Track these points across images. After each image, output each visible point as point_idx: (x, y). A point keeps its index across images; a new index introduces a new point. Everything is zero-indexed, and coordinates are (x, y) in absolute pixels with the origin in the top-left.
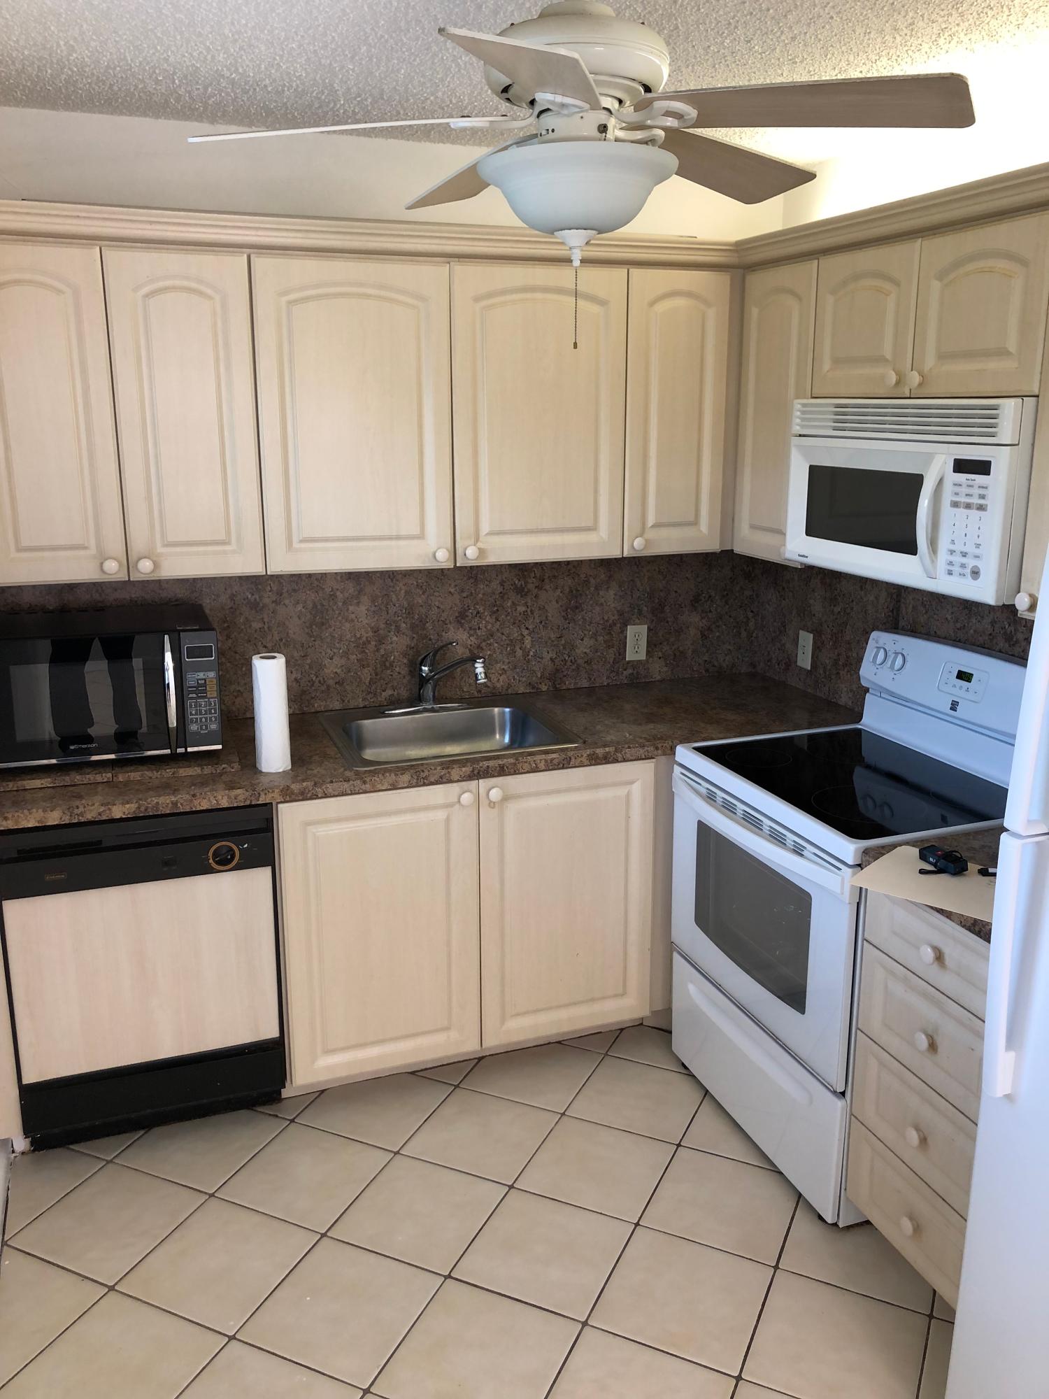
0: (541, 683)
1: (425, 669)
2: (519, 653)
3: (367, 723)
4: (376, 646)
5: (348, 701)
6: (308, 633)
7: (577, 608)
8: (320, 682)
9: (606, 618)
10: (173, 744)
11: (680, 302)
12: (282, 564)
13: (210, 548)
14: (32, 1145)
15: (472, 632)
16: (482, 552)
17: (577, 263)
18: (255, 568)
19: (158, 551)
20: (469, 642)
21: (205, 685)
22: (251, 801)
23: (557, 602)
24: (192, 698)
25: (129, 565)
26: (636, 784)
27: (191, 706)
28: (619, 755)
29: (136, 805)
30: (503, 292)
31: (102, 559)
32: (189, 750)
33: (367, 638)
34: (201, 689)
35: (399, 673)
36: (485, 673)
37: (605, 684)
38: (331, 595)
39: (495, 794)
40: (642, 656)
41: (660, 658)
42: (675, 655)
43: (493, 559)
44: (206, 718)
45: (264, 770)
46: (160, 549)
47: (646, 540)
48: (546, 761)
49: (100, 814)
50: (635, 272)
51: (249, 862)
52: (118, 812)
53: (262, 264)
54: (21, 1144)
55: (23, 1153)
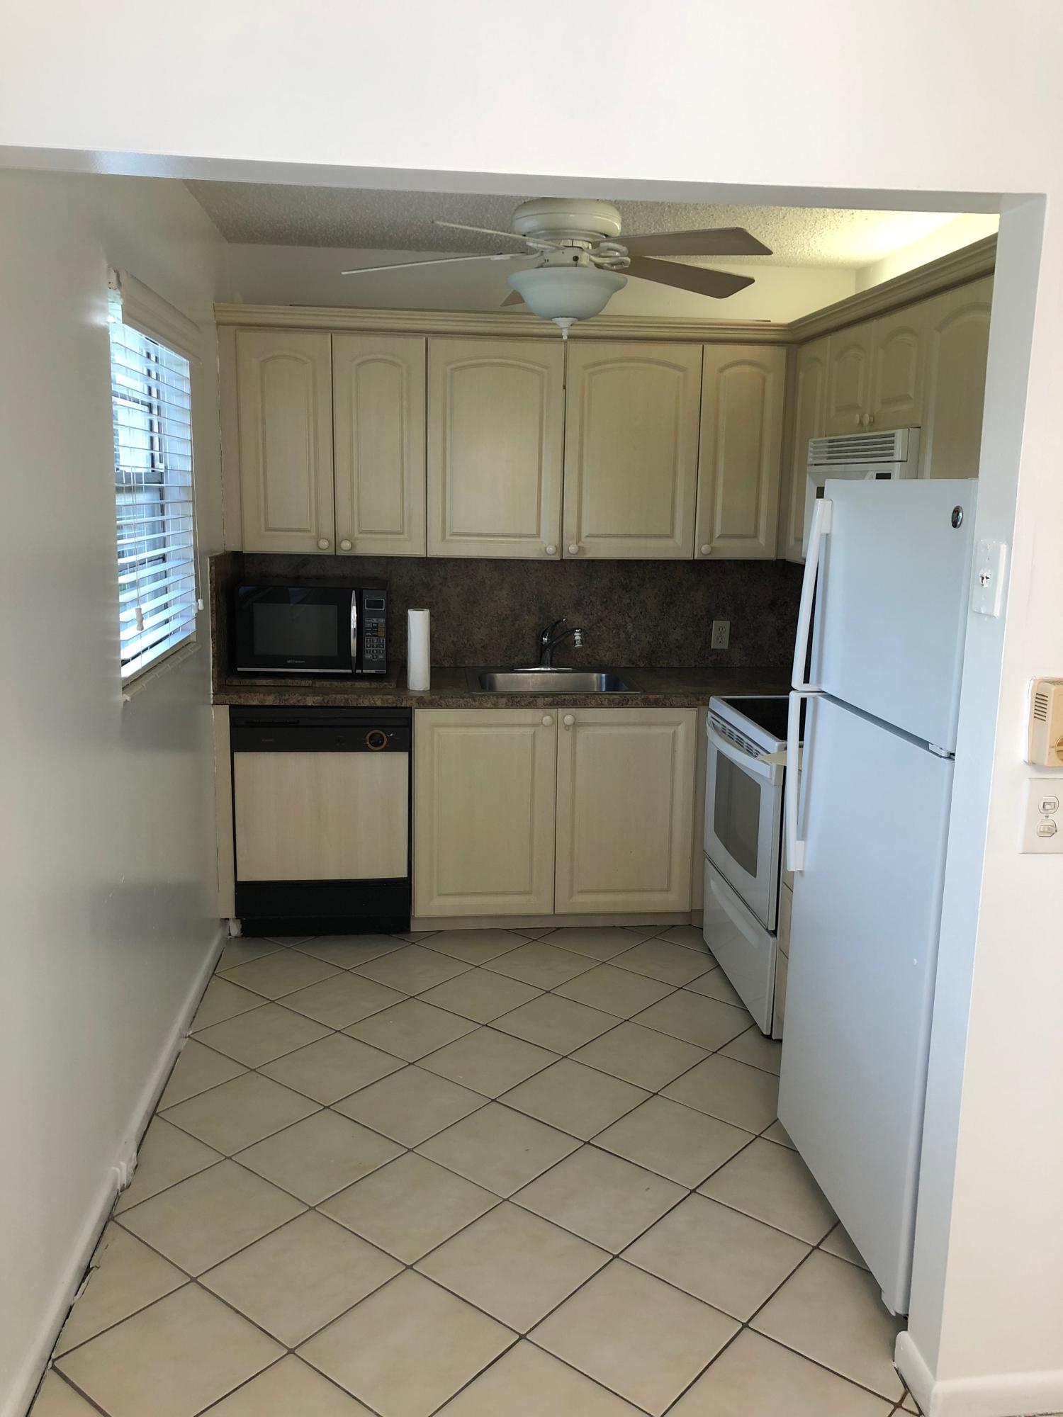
0: (639, 660)
1: (545, 639)
2: (623, 635)
3: (499, 676)
4: (512, 621)
5: (490, 661)
6: (463, 609)
7: (671, 603)
8: (470, 645)
9: (695, 613)
10: (354, 668)
11: (747, 369)
12: (438, 550)
13: (389, 536)
14: (242, 932)
15: (586, 617)
16: (581, 549)
17: (565, 338)
18: (418, 551)
19: (356, 536)
20: (583, 624)
21: (377, 627)
22: (397, 704)
23: (655, 598)
24: (369, 636)
25: (336, 545)
26: (681, 725)
27: (367, 641)
28: (667, 701)
29: (322, 698)
30: (606, 362)
31: (318, 538)
32: (364, 671)
33: (506, 615)
34: (375, 630)
35: (529, 643)
36: (581, 640)
37: (693, 666)
38: (481, 582)
39: (569, 719)
40: (725, 646)
41: (740, 649)
42: (754, 647)
43: (590, 555)
44: (376, 652)
45: (411, 689)
46: (357, 535)
47: (712, 548)
48: (609, 700)
49: (298, 701)
50: (709, 347)
51: (393, 747)
52: (310, 701)
53: (436, 343)
54: (235, 929)
55: (236, 937)
